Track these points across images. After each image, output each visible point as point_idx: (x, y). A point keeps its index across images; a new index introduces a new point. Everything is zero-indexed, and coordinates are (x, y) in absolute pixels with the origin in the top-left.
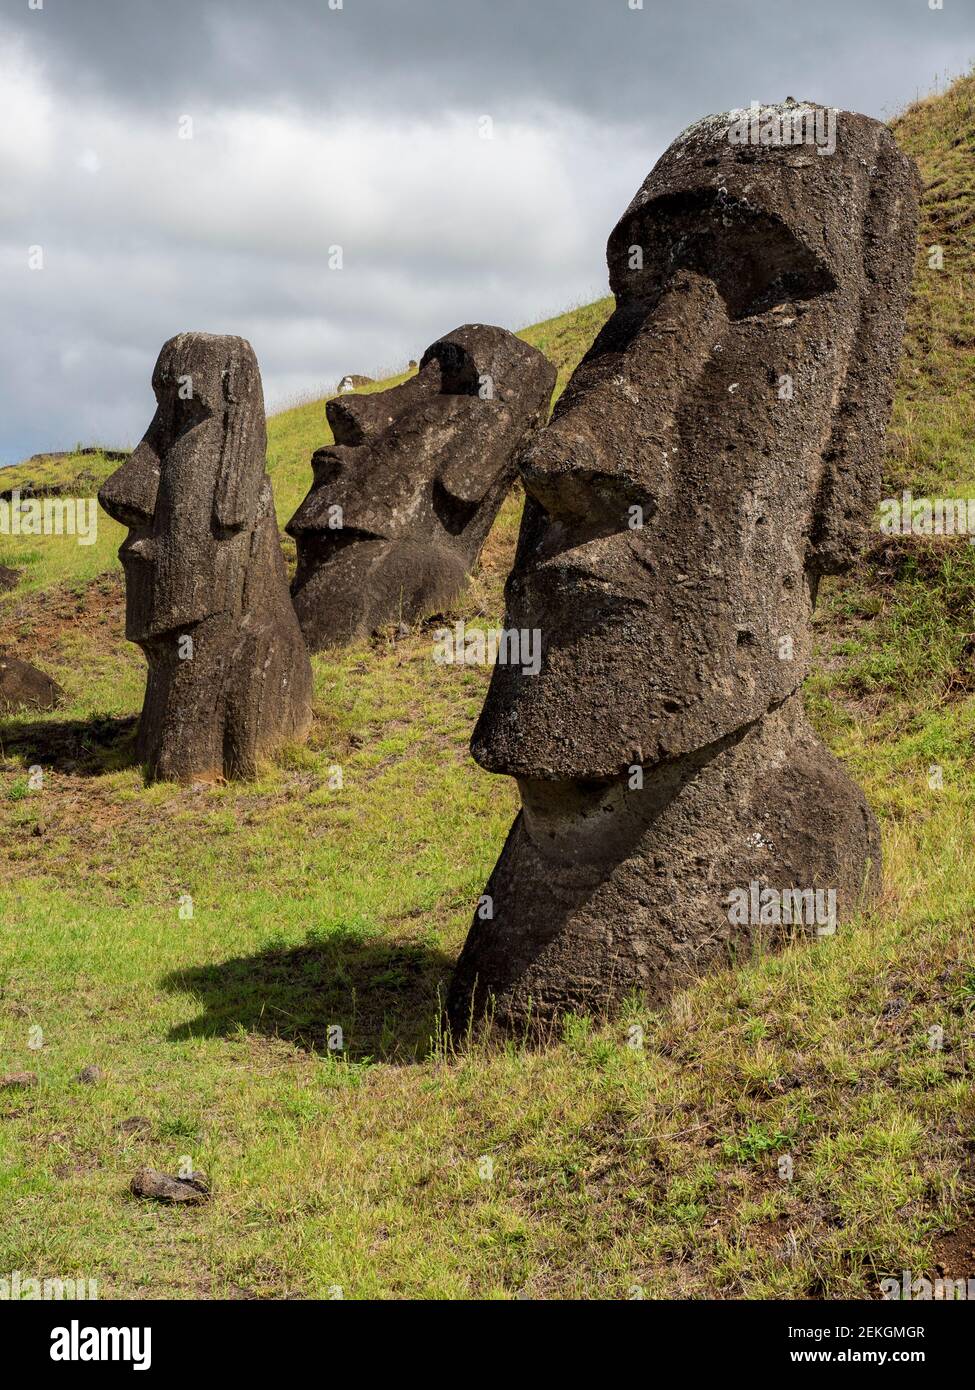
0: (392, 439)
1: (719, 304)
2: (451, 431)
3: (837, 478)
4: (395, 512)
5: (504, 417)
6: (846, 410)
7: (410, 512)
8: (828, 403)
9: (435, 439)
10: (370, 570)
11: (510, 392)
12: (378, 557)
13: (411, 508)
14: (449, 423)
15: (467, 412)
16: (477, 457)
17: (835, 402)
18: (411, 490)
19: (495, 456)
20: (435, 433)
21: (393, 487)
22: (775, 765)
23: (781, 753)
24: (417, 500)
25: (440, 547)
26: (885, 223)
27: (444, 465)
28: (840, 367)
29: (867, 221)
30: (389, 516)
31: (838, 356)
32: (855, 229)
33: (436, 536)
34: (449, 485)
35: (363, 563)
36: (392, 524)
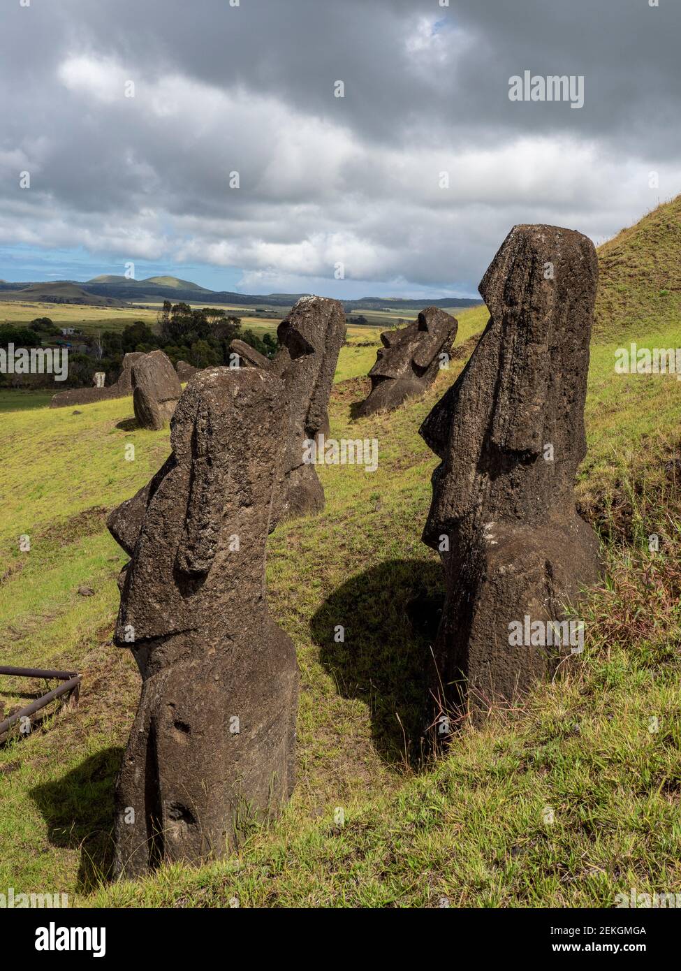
0: (399, 346)
1: (288, 355)
2: (418, 344)
3: (312, 406)
4: (399, 370)
5: (436, 339)
6: (317, 386)
7: (404, 370)
8: (311, 383)
9: (412, 347)
10: (390, 389)
11: (438, 331)
12: (392, 385)
13: (404, 369)
14: (417, 341)
15: (423, 337)
16: (426, 352)
17: (314, 384)
18: (404, 363)
19: (432, 352)
20: (412, 344)
21: (398, 362)
22: (295, 485)
23: (297, 482)
24: (406, 366)
25: (414, 382)
26: (331, 333)
27: (415, 355)
28: (316, 375)
29: (326, 332)
30: (397, 372)
31: (314, 371)
32: (322, 335)
33: (413, 378)
34: (416, 361)
35: (388, 387)
36: (398, 374)
